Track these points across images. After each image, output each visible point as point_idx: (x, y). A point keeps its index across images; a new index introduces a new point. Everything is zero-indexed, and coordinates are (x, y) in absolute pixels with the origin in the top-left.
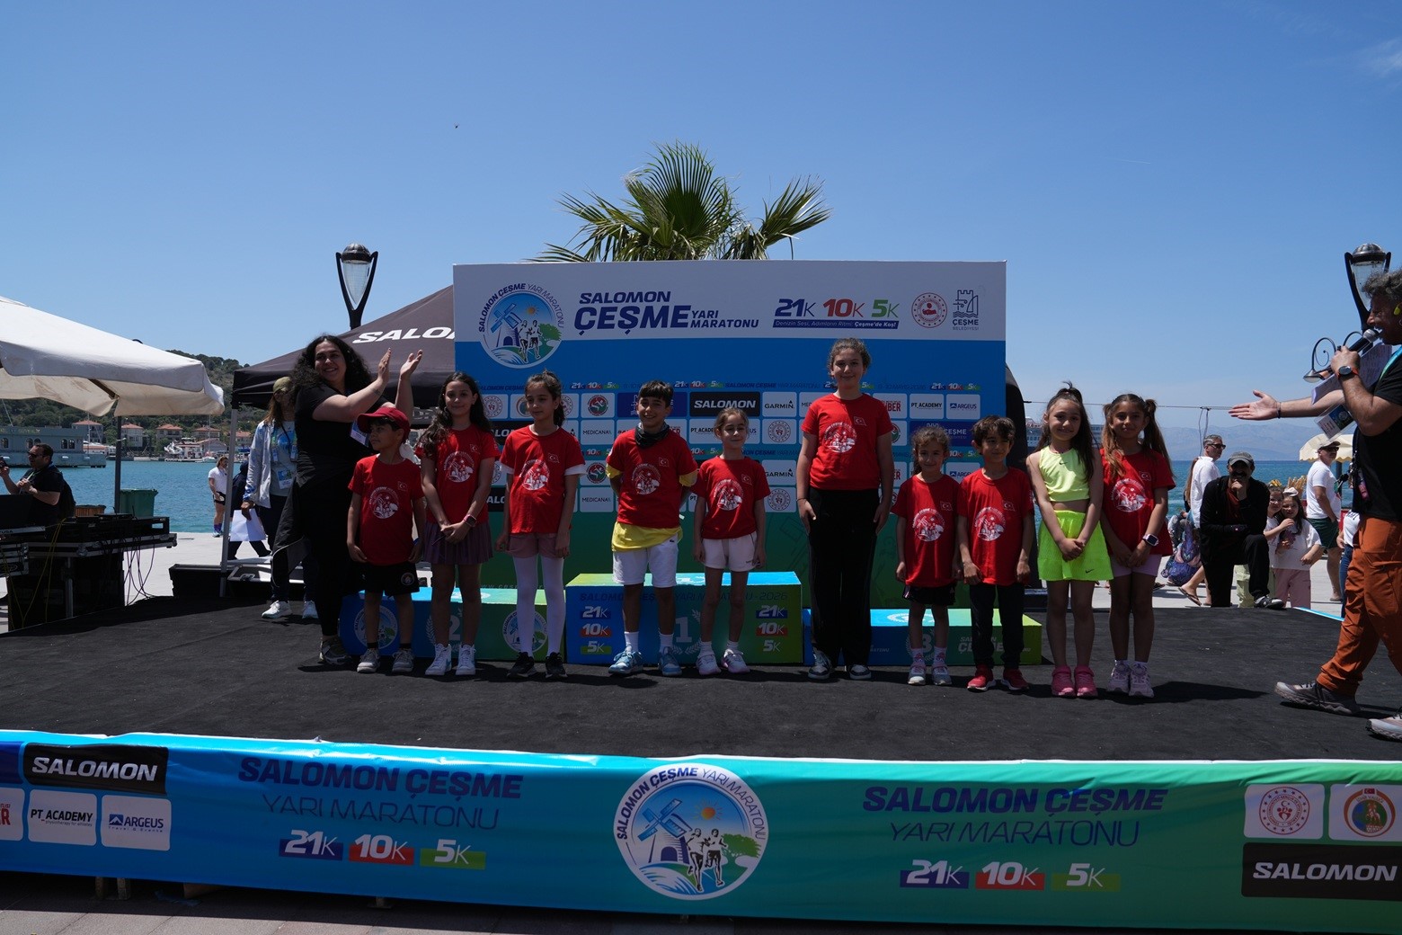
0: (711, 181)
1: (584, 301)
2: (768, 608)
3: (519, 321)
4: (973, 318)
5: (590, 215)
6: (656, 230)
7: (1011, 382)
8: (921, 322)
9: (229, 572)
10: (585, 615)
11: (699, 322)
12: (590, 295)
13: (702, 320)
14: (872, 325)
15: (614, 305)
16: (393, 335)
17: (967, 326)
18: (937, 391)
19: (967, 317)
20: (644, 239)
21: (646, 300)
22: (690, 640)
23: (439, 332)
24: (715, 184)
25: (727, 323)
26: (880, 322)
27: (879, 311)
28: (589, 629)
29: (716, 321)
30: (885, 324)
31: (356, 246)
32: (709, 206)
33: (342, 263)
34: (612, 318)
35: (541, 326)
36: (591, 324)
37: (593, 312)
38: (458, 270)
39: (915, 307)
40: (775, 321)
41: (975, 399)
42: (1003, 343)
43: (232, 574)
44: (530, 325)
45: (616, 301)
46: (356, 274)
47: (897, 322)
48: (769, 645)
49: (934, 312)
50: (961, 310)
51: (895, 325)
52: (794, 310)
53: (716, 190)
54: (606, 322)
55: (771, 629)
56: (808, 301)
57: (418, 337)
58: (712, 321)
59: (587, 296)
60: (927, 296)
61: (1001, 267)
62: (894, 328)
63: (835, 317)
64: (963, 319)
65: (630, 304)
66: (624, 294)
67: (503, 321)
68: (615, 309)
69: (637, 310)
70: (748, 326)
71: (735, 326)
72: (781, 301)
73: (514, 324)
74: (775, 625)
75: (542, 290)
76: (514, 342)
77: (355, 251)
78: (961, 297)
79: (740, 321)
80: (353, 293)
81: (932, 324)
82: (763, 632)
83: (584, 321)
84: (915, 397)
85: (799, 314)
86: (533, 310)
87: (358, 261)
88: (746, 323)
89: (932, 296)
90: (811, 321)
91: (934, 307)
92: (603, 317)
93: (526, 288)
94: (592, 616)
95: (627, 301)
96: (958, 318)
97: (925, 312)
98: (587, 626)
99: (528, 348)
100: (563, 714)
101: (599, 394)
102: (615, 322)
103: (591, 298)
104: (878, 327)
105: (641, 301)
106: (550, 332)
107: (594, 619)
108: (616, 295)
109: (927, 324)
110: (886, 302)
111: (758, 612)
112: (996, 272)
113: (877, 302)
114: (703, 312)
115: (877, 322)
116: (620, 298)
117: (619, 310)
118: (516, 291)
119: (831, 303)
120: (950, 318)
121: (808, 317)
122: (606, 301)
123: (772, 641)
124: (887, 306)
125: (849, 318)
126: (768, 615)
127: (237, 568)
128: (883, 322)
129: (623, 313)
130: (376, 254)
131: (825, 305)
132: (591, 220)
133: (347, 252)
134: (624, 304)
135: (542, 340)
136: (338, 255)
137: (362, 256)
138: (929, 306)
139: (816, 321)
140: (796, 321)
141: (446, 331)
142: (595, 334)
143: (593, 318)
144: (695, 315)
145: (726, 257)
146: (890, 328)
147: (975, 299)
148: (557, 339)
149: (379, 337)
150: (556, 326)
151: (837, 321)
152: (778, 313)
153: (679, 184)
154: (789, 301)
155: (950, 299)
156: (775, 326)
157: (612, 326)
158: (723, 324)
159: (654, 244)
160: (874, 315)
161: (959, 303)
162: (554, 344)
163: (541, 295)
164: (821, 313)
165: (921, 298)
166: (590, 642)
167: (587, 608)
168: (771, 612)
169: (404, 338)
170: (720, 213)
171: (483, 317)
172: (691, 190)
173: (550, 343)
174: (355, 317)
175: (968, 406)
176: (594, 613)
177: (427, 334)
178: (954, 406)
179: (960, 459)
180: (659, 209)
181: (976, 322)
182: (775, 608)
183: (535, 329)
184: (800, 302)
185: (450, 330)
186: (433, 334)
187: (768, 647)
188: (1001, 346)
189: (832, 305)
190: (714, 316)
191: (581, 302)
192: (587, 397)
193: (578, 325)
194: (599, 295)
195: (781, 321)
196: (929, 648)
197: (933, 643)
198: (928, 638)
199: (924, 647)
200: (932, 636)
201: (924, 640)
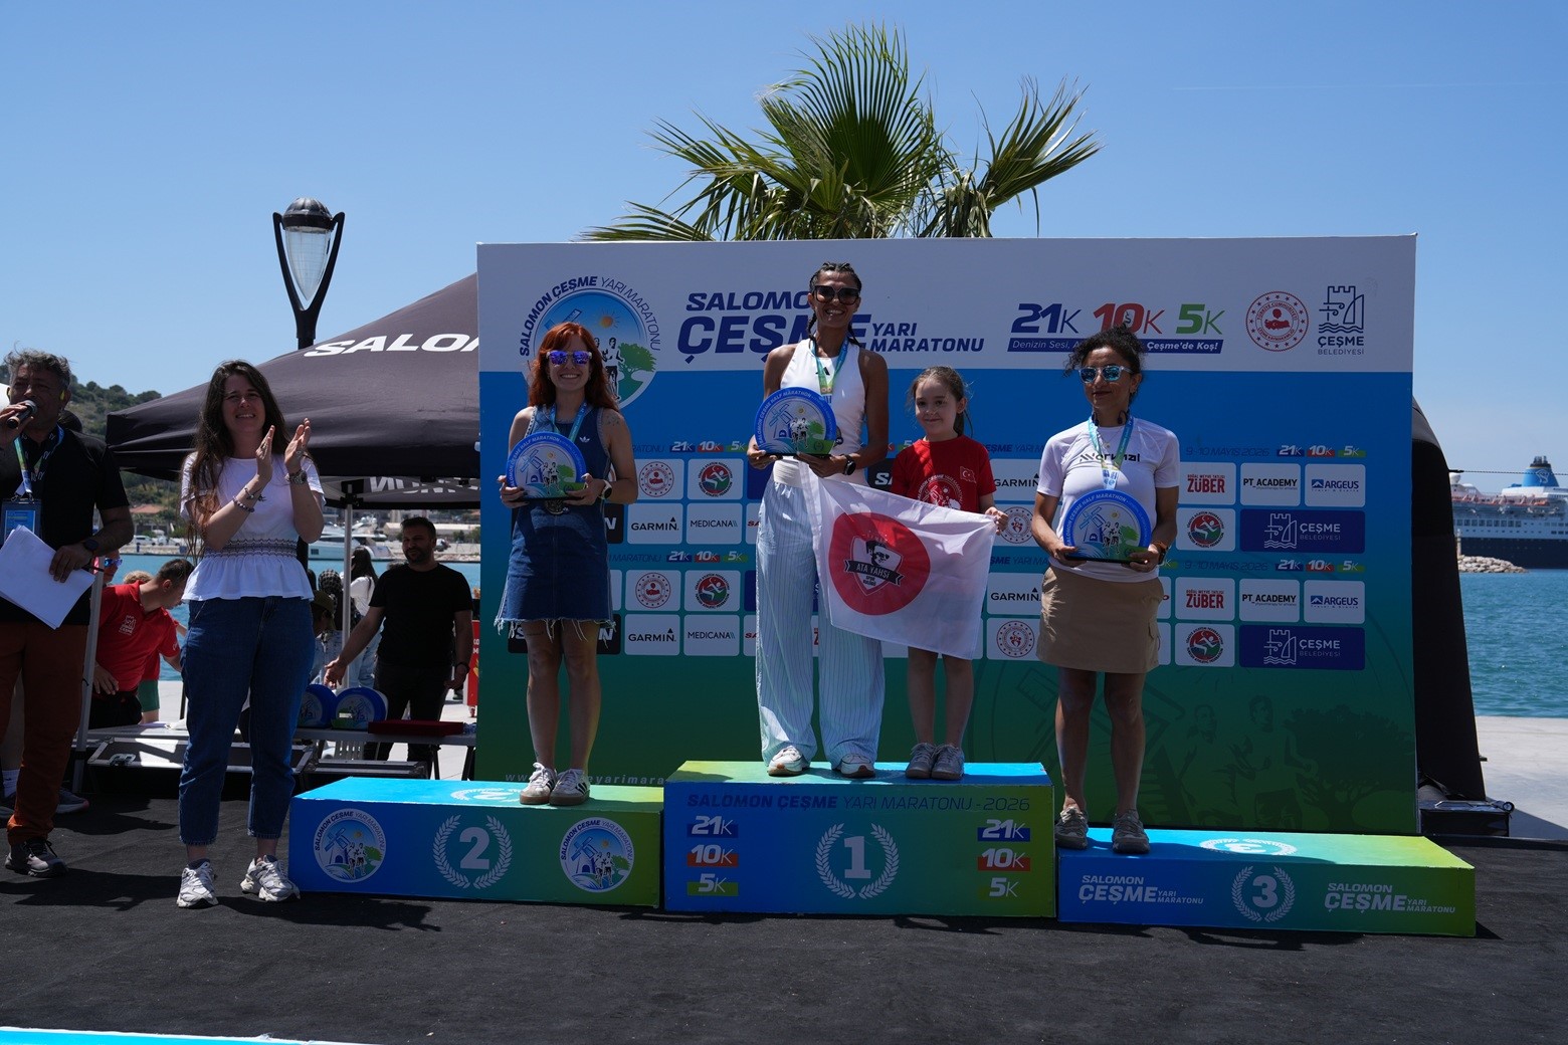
0: (906, 100)
1: (694, 306)
2: (998, 824)
4: (1355, 334)
5: (702, 157)
6: (815, 182)
7: (1426, 437)
8: (1263, 342)
9: (91, 751)
10: (695, 830)
11: (884, 341)
12: (704, 296)
13: (890, 339)
14: (1176, 346)
15: (742, 313)
16: (372, 344)
17: (1343, 347)
18: (1288, 458)
19: (1343, 332)
20: (794, 199)
21: (797, 306)
22: (867, 874)
23: (451, 341)
24: (911, 105)
25: (931, 345)
26: (1191, 341)
27: (1189, 323)
28: (701, 853)
29: (913, 341)
30: (1199, 346)
31: (308, 202)
32: (902, 142)
33: (283, 231)
34: (740, 334)
35: (624, 347)
36: (706, 344)
37: (708, 324)
38: (484, 252)
39: (1252, 317)
40: (1012, 340)
42: (1409, 376)
43: (97, 754)
44: (604, 345)
45: (746, 306)
46: (308, 248)
47: (1221, 342)
48: (1000, 887)
49: (1285, 324)
50: (1334, 320)
51: (1216, 346)
52: (1043, 323)
53: (913, 115)
54: (731, 342)
55: (1003, 860)
56: (1068, 307)
57: (414, 348)
58: (907, 341)
59: (698, 298)
60: (1273, 297)
61: (1409, 243)
62: (1214, 352)
65: (771, 311)
66: (760, 296)
68: (744, 320)
69: (780, 322)
70: (966, 349)
71: (945, 349)
72: (1023, 307)
74: (1009, 853)
75: (624, 287)
77: (306, 212)
78: (1334, 298)
79: (953, 341)
80: (303, 282)
81: (1282, 345)
82: (989, 864)
83: (695, 340)
84: (1250, 470)
85: (1052, 328)
86: (609, 321)
87: (310, 229)
88: (963, 345)
89: (1282, 298)
91: (1285, 316)
92: (725, 332)
93: (599, 283)
94: (706, 832)
95: (766, 307)
96: (1327, 334)
97: (1269, 325)
98: (699, 849)
100: (662, 996)
101: (718, 461)
102: (745, 341)
103: (706, 302)
104: (1188, 351)
105: (788, 306)
106: (637, 357)
107: (710, 837)
108: (747, 298)
109: (1272, 345)
110: (1201, 307)
111: (981, 831)
112: (1401, 251)
113: (1185, 308)
114: (891, 325)
115: (1185, 341)
116: (753, 301)
117: (751, 322)
118: (581, 289)
119: (1106, 310)
120: (1314, 333)
121: (1068, 334)
122: (731, 307)
123: (1004, 880)
124: (1203, 314)
126: (997, 836)
127: (104, 745)
128: (1195, 342)
129: (759, 326)
130: (340, 217)
131: (1097, 314)
132: (700, 163)
133: (292, 212)
134: (761, 312)
135: (625, 371)
136: (277, 218)
137: (318, 219)
138: (1277, 313)
140: (1047, 340)
141: (461, 341)
142: (710, 361)
143: (708, 335)
144: (877, 329)
145: (929, 229)
146: (1208, 351)
147: (1359, 302)
148: (649, 368)
149: (347, 347)
150: (647, 347)
152: (1017, 326)
153: (852, 104)
154: (1035, 308)
155: (1314, 301)
156: (1011, 349)
157: (739, 348)
158: (924, 345)
159: (812, 207)
160: (1180, 330)
161: (1329, 308)
162: (645, 377)
163: (622, 296)
164: (1090, 327)
165: (1263, 301)
166: (703, 876)
167: (698, 818)
169: (389, 349)
170: (920, 154)
171: (527, 332)
172: (872, 116)
173: (638, 375)
174: (306, 324)
175: (1344, 485)
176: (711, 828)
177: (430, 345)
178: (1318, 484)
179: (1330, 574)
180: (819, 147)
181: (1359, 341)
182: (1009, 824)
183: (613, 352)
184: (1055, 310)
185: (467, 338)
186: (439, 344)
187: (997, 890)
188: (1405, 379)
189: (1109, 314)
190: (909, 332)
191: (689, 308)
192: (698, 465)
193: (683, 345)
194: (719, 296)
195: (1021, 340)
196: (1273, 900)
197: (1280, 891)
198: (1272, 883)
199: (1265, 898)
200: (1277, 880)
201: (1265, 886)
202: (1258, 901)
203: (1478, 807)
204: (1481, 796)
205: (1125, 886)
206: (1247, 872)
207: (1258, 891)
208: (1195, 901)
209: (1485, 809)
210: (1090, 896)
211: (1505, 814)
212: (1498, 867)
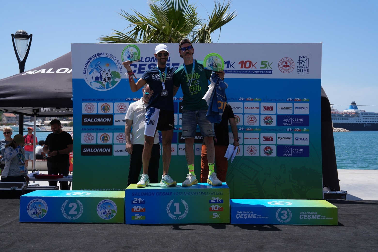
0: (187, 6)
2: (215, 199)
3: (102, 70)
4: (306, 69)
5: (133, 20)
6: (164, 27)
7: (325, 96)
8: (283, 71)
10: (134, 202)
14: (260, 72)
15: (145, 63)
16: (41, 71)
17: (303, 72)
18: (290, 101)
19: (303, 68)
20: (158, 32)
22: (180, 213)
23: (64, 70)
26: (264, 71)
27: (264, 66)
28: (135, 208)
30: (266, 72)
31: (22, 31)
32: (187, 18)
33: (14, 39)
34: (144, 69)
35: (112, 72)
36: (135, 71)
37: (136, 66)
38: (73, 46)
39: (280, 64)
41: (307, 105)
42: (320, 79)
44: (107, 72)
45: (146, 61)
46: (22, 44)
47: (272, 71)
48: (215, 215)
49: (288, 66)
50: (301, 65)
51: (271, 72)
52: (225, 66)
53: (190, 10)
54: (142, 71)
55: (216, 208)
56: (232, 61)
57: (54, 72)
60: (285, 59)
61: (320, 45)
62: (270, 73)
63: (244, 69)
64: (302, 69)
65: (152, 62)
66: (149, 58)
67: (95, 69)
68: (145, 65)
73: (100, 71)
74: (218, 206)
75: (112, 56)
76: (100, 79)
77: (21, 34)
78: (301, 59)
80: (21, 53)
81: (288, 72)
82: (213, 209)
84: (280, 104)
85: (228, 67)
86: (108, 65)
87: (22, 38)
89: (288, 59)
90: (233, 71)
91: (288, 64)
92: (140, 68)
93: (105, 54)
94: (137, 203)
95: (151, 61)
96: (299, 69)
97: (284, 66)
98: (135, 207)
99: (106, 82)
100: (125, 247)
104: (263, 73)
106: (116, 75)
107: (138, 204)
108: (146, 59)
109: (285, 72)
110: (267, 62)
111: (210, 201)
112: (318, 47)
113: (262, 62)
115: (262, 71)
116: (148, 60)
117: (147, 65)
118: (100, 56)
119: (242, 62)
120: (296, 68)
121: (232, 68)
122: (142, 61)
123: (216, 213)
124: (267, 63)
125: (250, 69)
126: (215, 202)
128: (265, 71)
130: (31, 36)
131: (239, 63)
132: (132, 22)
133: (17, 34)
134: (150, 63)
135: (113, 78)
136: (12, 35)
137: (24, 36)
139: (235, 70)
140: (226, 70)
141: (67, 70)
143: (135, 69)
145: (194, 40)
146: (268, 73)
147: (307, 60)
148: (119, 78)
149: (34, 72)
150: (119, 72)
151: (245, 71)
153: (173, 7)
155: (296, 60)
159: (163, 34)
160: (261, 68)
161: (300, 62)
162: (118, 80)
163: (112, 58)
164: (237, 67)
165: (283, 60)
166: (136, 214)
167: (135, 199)
168: (216, 201)
169: (47, 72)
171: (85, 68)
172: (179, 10)
173: (116, 80)
174: (22, 65)
175: (304, 108)
176: (138, 201)
177: (58, 71)
179: (300, 132)
180: (165, 18)
181: (307, 71)
182: (217, 199)
183: (109, 73)
184: (228, 62)
185: (68, 69)
186: (61, 71)
187: (215, 216)
188: (319, 81)
189: (243, 63)
196: (286, 217)
197: (288, 214)
198: (286, 213)
199: (284, 216)
200: (287, 211)
201: (284, 213)
202: (282, 217)
203: (338, 192)
204: (339, 189)
205: (248, 214)
206: (279, 210)
207: (282, 215)
208: (266, 218)
209: (340, 193)
210: (239, 217)
211: (345, 194)
212: (343, 207)
